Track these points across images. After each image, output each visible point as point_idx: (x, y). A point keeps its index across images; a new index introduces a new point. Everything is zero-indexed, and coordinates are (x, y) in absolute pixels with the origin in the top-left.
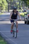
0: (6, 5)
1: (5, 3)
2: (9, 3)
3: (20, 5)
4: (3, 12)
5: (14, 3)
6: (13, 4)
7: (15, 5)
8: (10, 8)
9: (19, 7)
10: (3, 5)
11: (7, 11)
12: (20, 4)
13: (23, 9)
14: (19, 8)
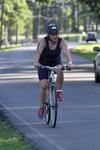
0: (25, 17)
1: (22, 10)
2: (38, 10)
3: (76, 16)
4: (16, 43)
5: (56, 12)
6: (51, 13)
7: (57, 18)
8: (40, 28)
9: (70, 23)
10: (17, 18)
11: (31, 37)
12: (76, 13)
13: (85, 30)
14: (70, 29)
